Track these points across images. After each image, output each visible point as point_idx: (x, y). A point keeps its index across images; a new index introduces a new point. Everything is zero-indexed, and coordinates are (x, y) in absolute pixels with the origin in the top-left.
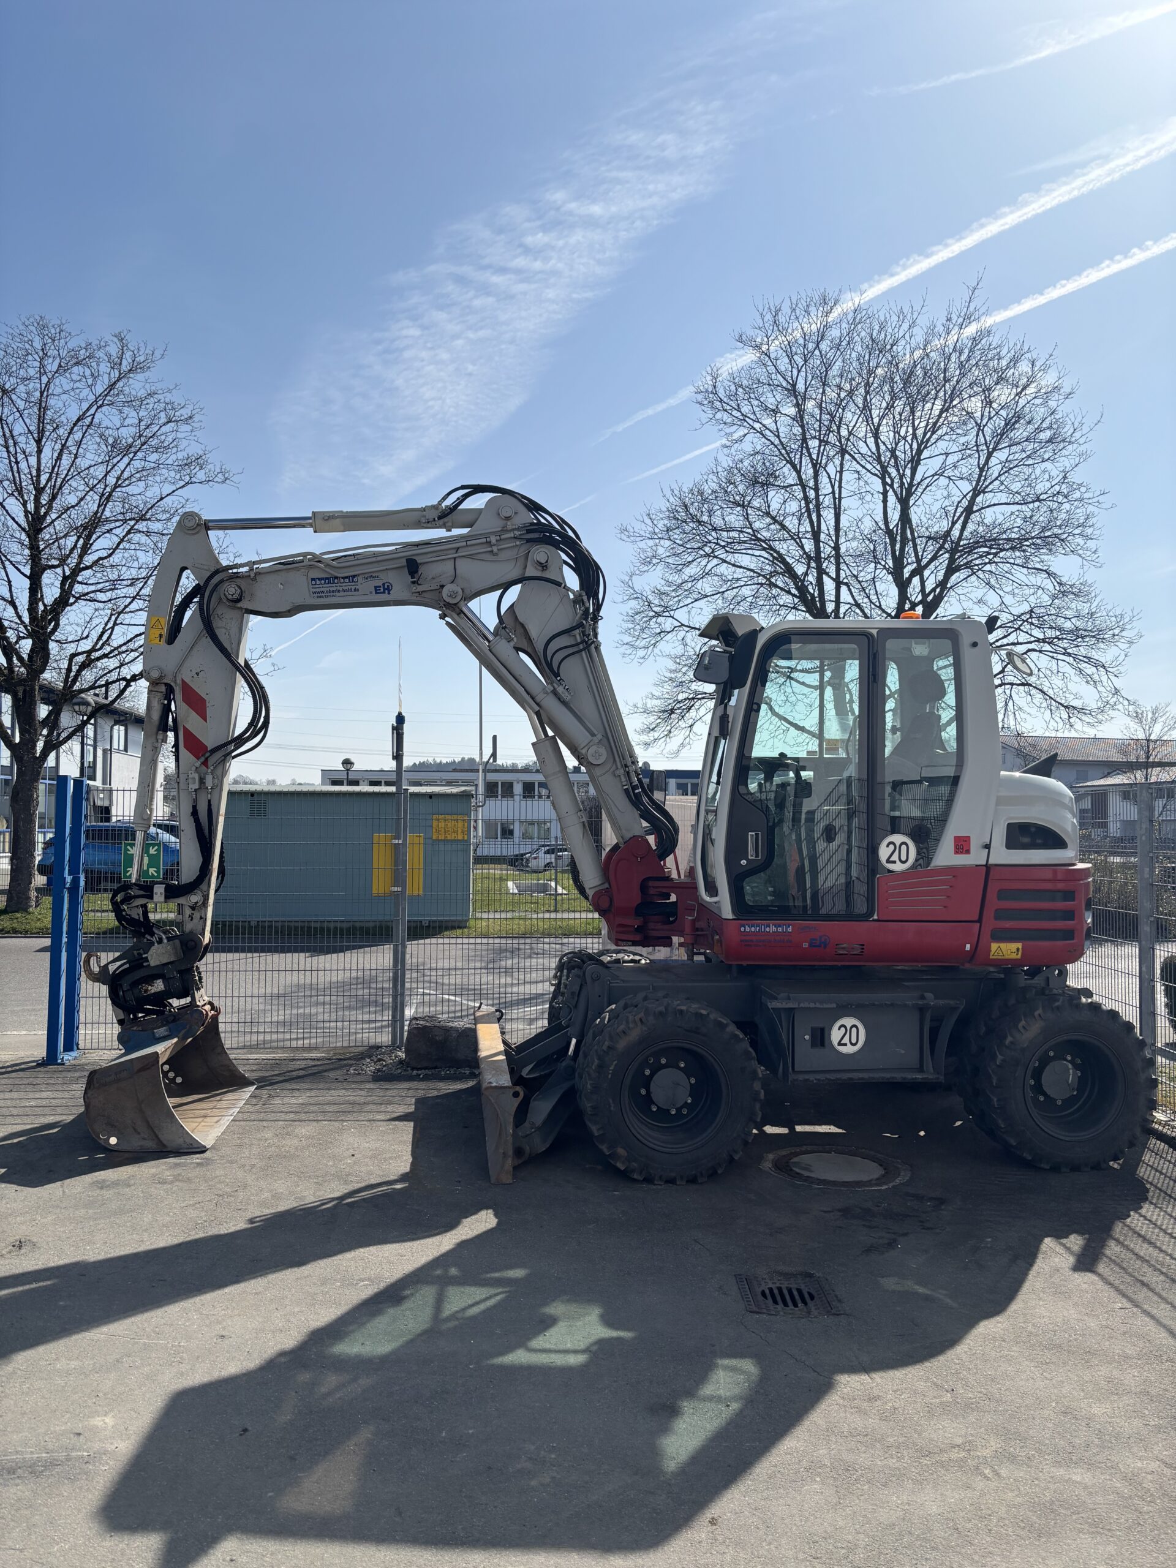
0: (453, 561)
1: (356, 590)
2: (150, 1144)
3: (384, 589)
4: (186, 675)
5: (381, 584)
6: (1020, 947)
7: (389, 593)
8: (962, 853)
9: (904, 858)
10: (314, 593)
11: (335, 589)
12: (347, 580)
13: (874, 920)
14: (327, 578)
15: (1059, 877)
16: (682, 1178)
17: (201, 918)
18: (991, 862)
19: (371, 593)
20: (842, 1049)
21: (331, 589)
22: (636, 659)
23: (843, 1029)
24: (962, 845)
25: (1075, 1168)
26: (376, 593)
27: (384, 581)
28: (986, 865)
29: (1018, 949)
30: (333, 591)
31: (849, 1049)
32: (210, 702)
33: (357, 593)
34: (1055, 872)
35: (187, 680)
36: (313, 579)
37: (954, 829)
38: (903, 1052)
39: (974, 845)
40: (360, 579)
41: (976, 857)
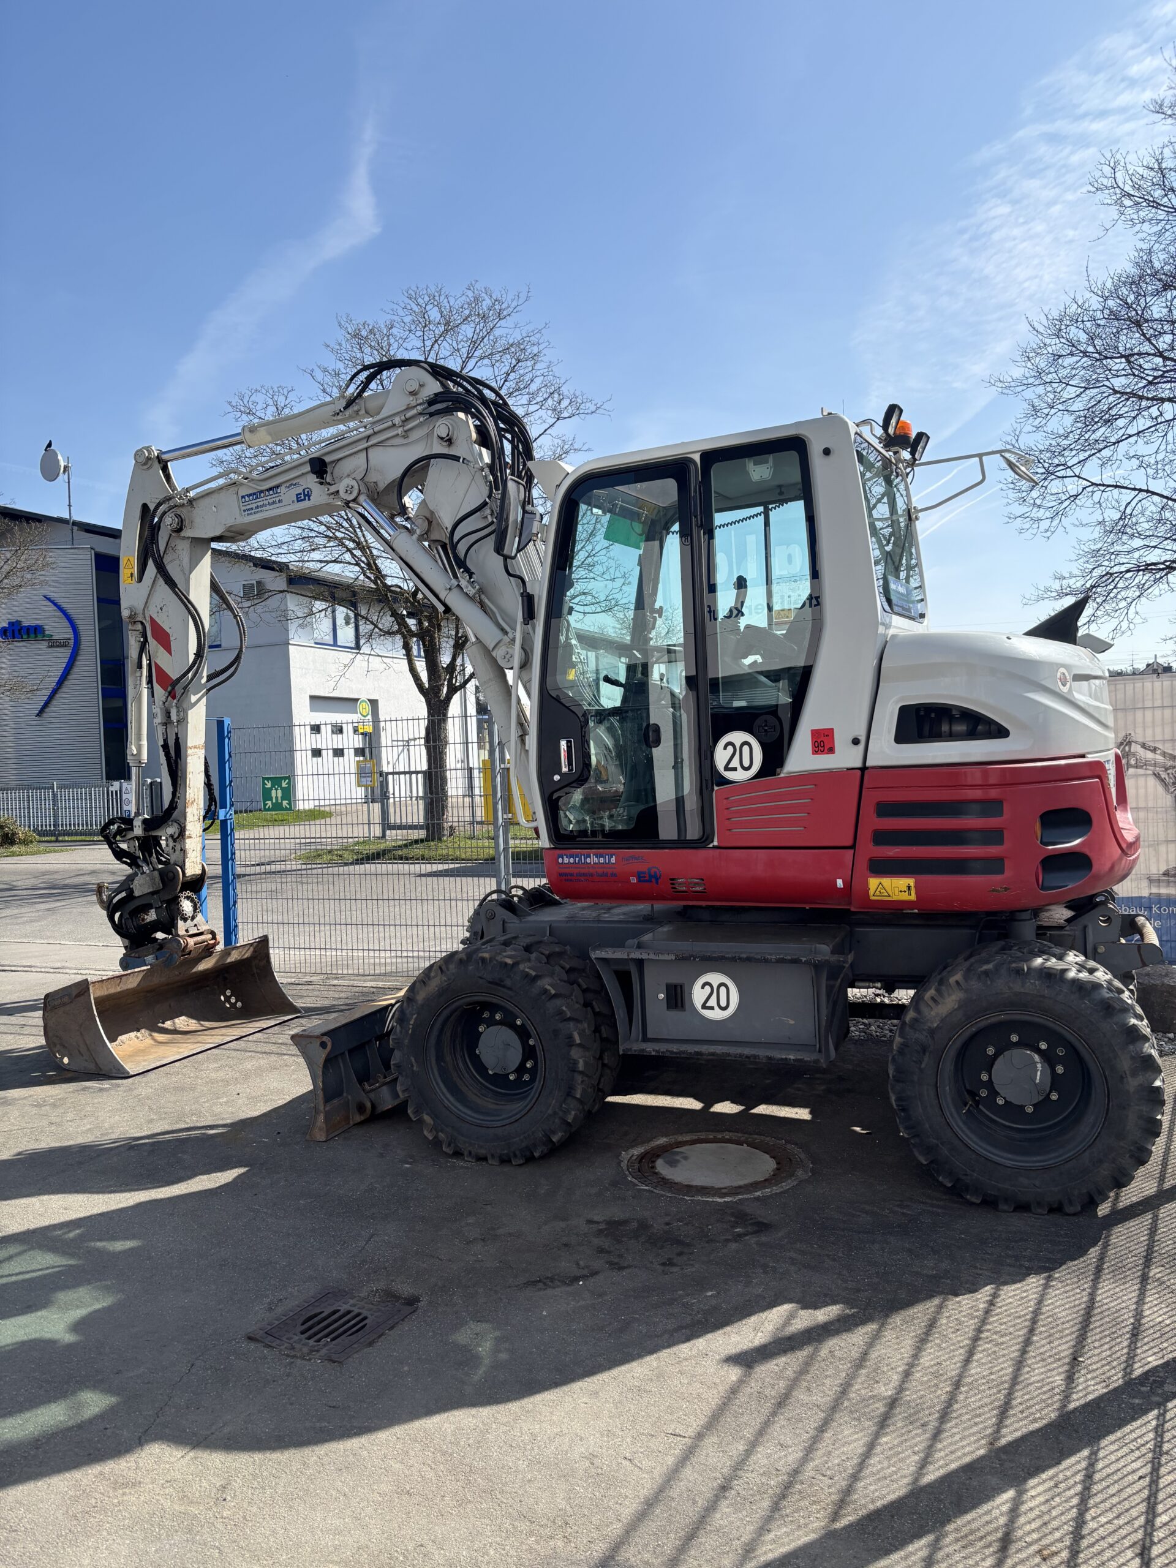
0: (365, 452)
1: (281, 501)
2: (91, 1067)
3: (305, 496)
4: (153, 611)
5: (301, 491)
6: (912, 885)
7: (309, 500)
8: (822, 752)
9: (746, 763)
10: (244, 511)
11: (261, 503)
12: (271, 492)
13: (714, 847)
14: (254, 494)
15: (992, 781)
16: (493, 1156)
17: (181, 850)
18: (868, 764)
19: (293, 502)
20: (707, 1013)
21: (259, 504)
22: (1039, 534)
23: (708, 988)
24: (823, 742)
25: (1022, 1207)
26: (298, 501)
27: (304, 487)
28: (864, 769)
29: (909, 887)
30: (261, 506)
31: (716, 1015)
32: (173, 635)
33: (281, 504)
34: (986, 774)
35: (154, 616)
36: (243, 497)
37: (809, 721)
38: (792, 1022)
39: (841, 741)
40: (282, 489)
41: (845, 757)
